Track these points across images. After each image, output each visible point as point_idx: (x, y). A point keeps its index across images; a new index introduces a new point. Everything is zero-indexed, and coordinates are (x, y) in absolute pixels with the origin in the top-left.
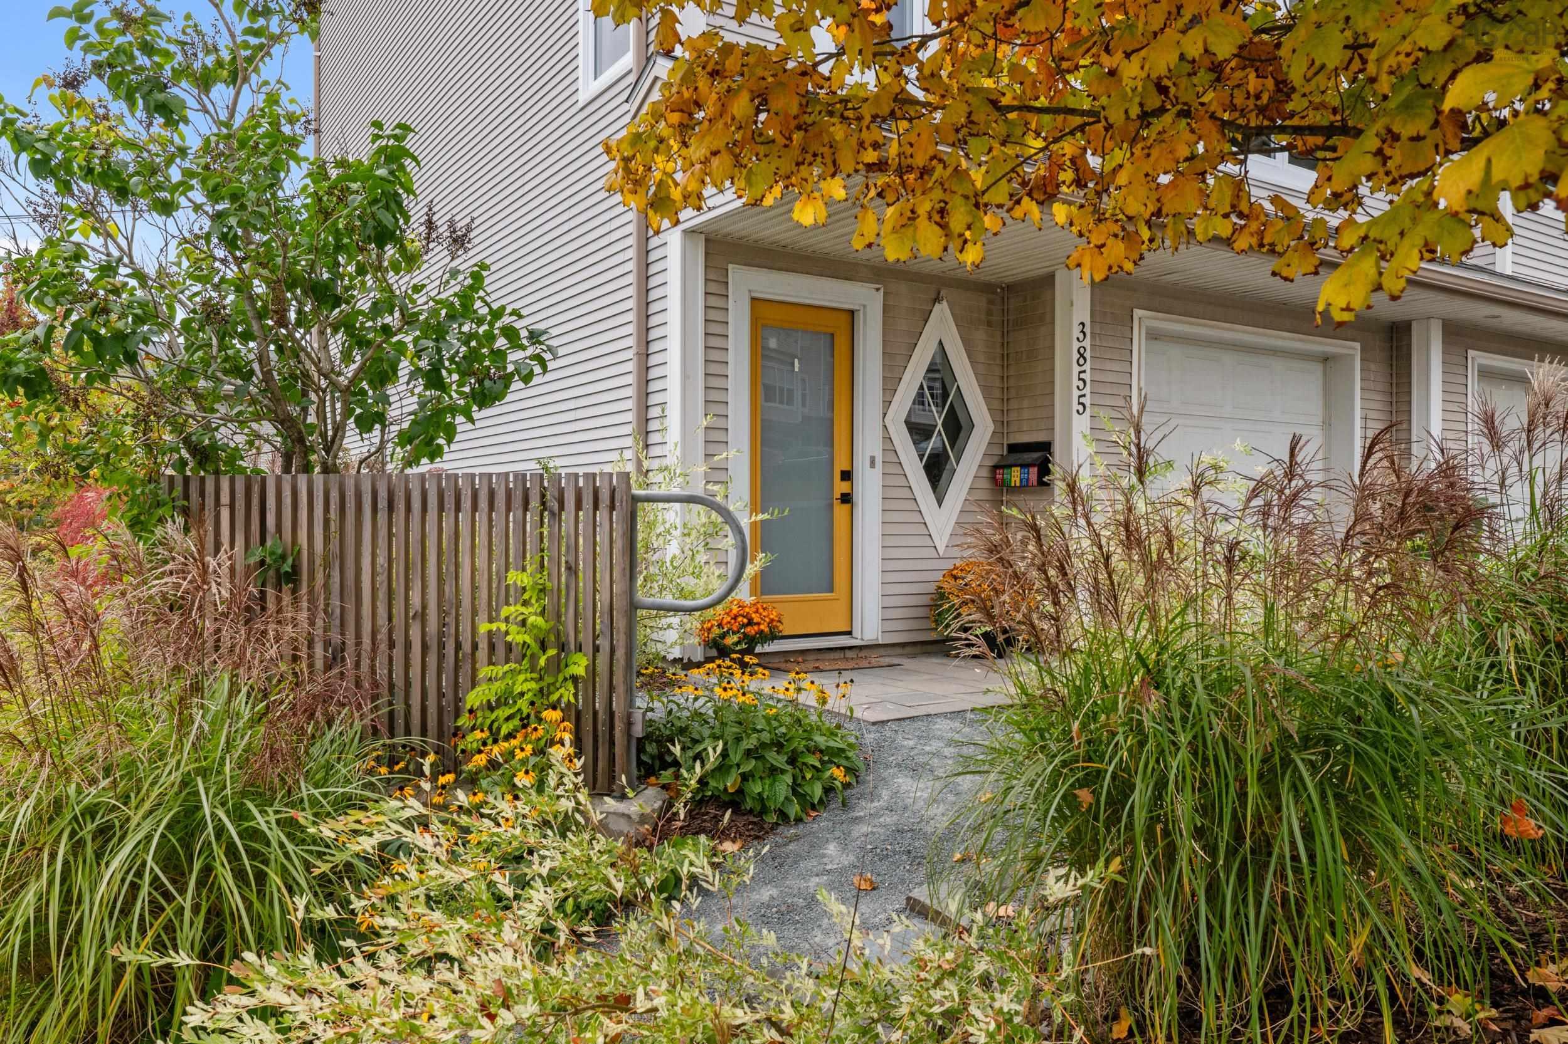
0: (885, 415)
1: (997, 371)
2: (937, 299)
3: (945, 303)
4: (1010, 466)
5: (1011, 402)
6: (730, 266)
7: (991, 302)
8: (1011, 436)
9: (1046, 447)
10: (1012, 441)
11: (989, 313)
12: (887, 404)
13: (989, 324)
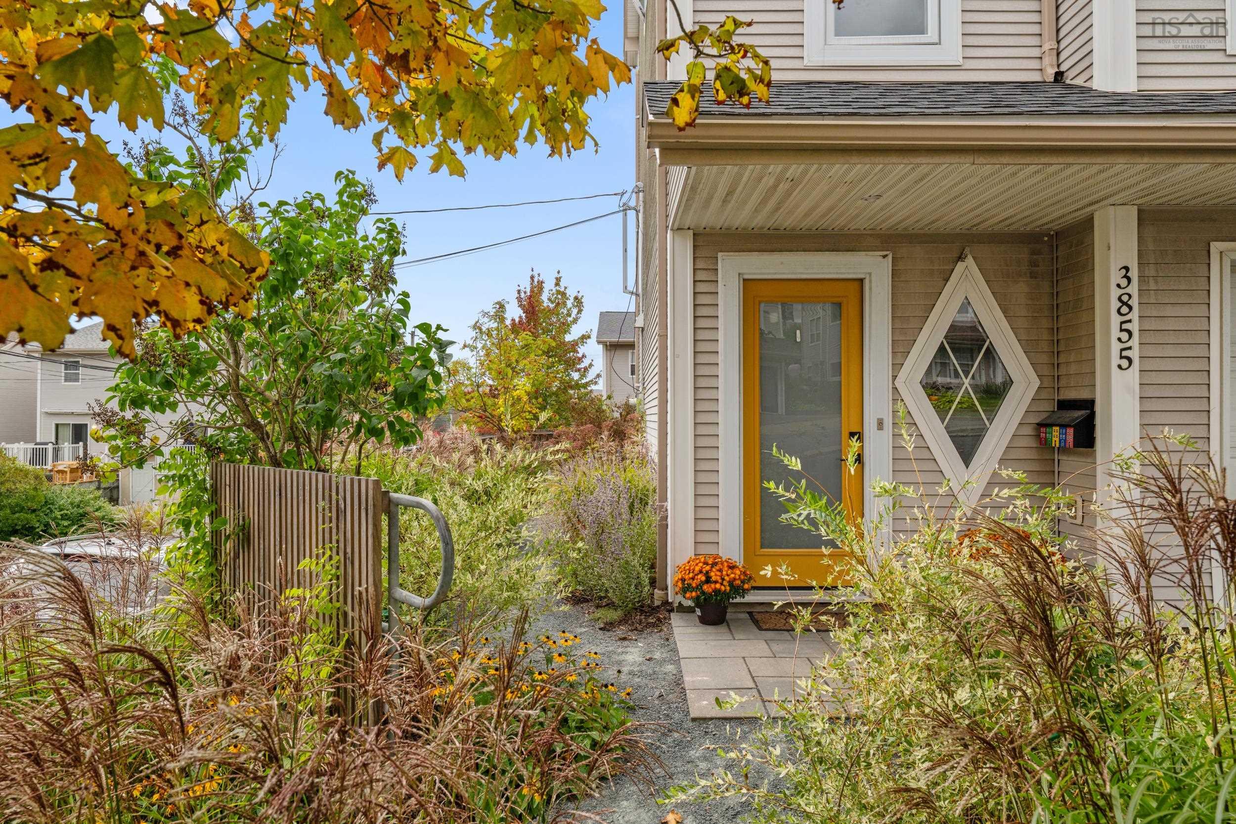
0: (895, 377)
1: (1045, 323)
2: (961, 258)
3: (970, 260)
4: (1052, 425)
5: (1062, 356)
6: (720, 254)
7: (1033, 252)
8: (1062, 391)
9: (1089, 404)
10: (1061, 397)
11: (1033, 264)
12: (897, 367)
13: (1033, 275)
